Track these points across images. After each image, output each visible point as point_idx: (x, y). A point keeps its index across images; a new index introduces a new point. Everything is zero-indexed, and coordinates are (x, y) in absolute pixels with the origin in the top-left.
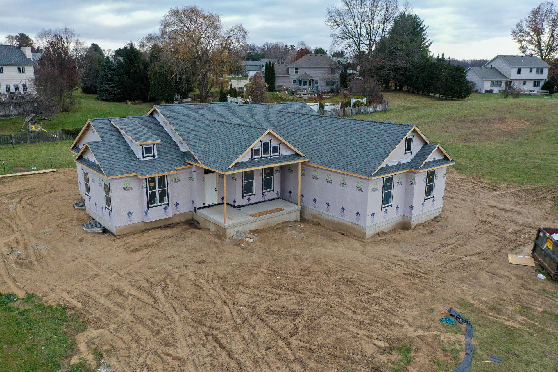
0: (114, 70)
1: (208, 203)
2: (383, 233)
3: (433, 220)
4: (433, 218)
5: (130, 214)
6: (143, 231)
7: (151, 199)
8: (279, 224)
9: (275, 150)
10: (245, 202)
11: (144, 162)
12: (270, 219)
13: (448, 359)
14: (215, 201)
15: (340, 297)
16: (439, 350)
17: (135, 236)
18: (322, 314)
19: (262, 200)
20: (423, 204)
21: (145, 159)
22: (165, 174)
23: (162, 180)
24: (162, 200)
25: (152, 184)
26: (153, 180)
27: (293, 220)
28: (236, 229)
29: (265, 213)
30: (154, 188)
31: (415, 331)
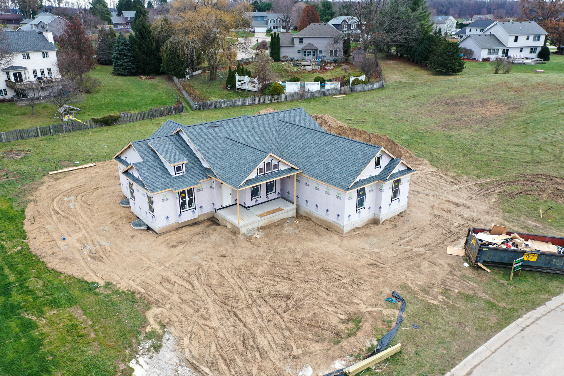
0: (127, 45)
1: (225, 205)
2: (358, 228)
3: (398, 215)
4: (399, 213)
5: (167, 217)
6: (177, 229)
7: (183, 206)
8: (279, 221)
9: (276, 166)
10: (253, 203)
11: (177, 178)
12: (273, 218)
13: (384, 327)
14: (230, 203)
15: (320, 283)
16: (380, 321)
17: (172, 233)
18: (305, 297)
19: (266, 200)
20: (390, 204)
21: (177, 175)
22: (192, 187)
23: (190, 192)
24: (190, 205)
25: (183, 195)
26: (184, 192)
27: (290, 216)
28: (246, 228)
29: (268, 213)
30: (185, 197)
31: (367, 308)
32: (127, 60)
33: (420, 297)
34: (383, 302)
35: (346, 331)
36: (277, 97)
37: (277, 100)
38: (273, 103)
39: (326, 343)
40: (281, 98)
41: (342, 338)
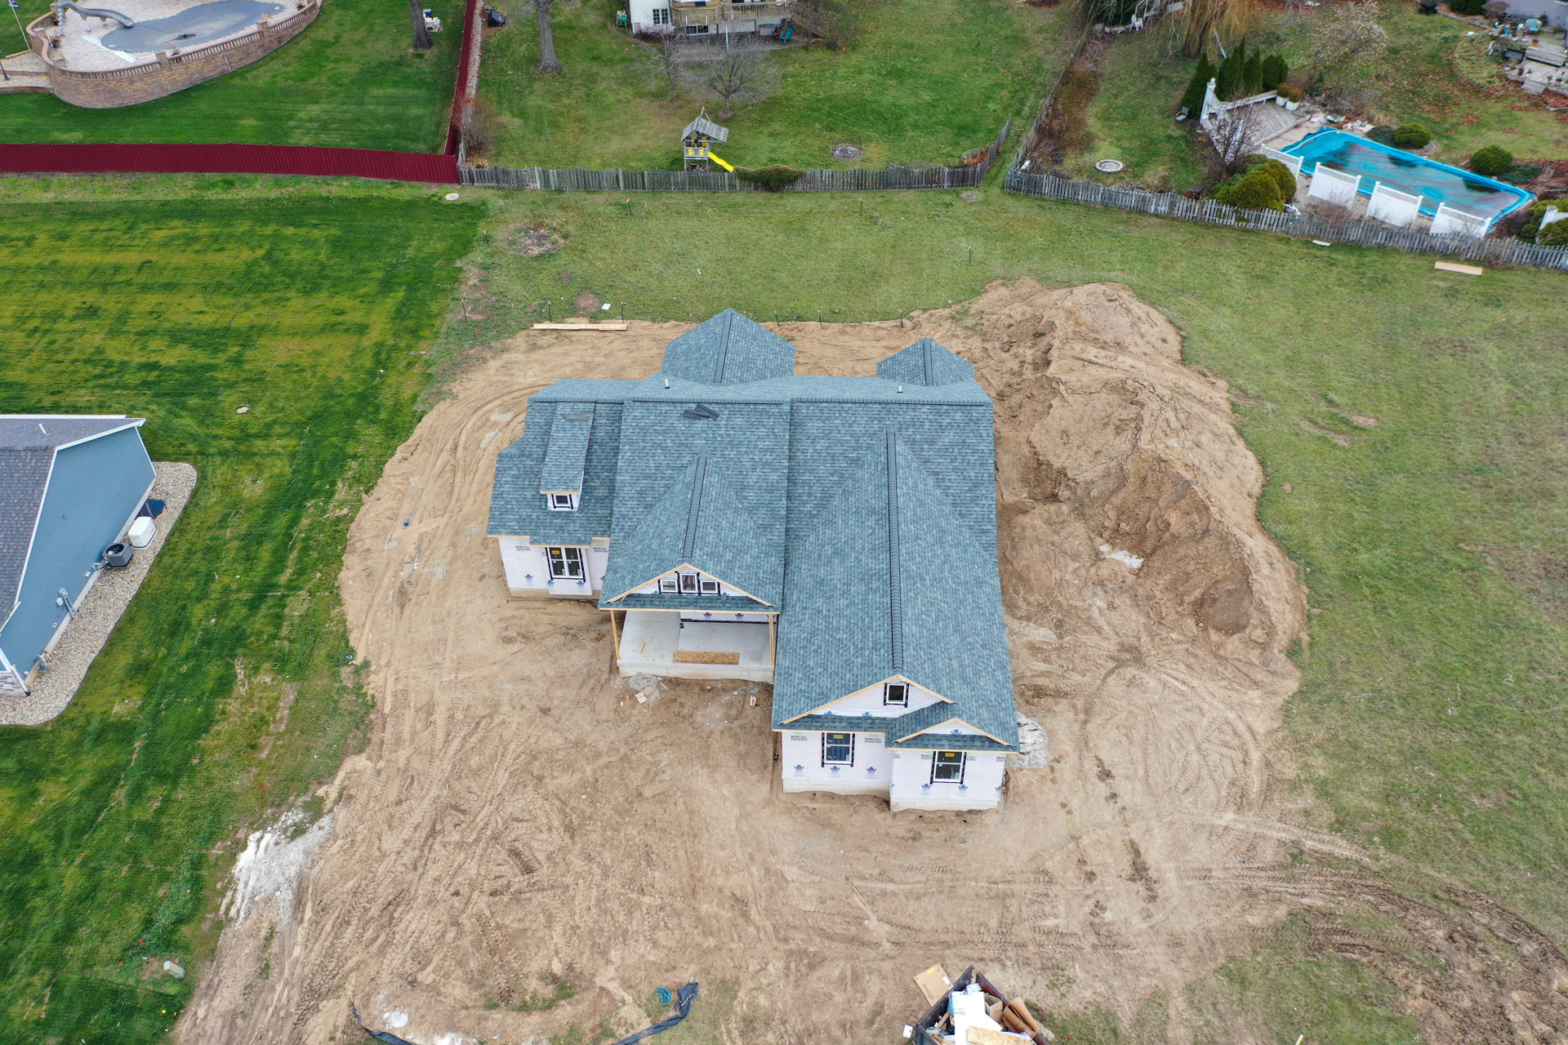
2: (832, 796)
3: (959, 814)
4: (965, 809)
5: (528, 577)
6: (551, 600)
7: (558, 569)
9: (709, 586)
10: (699, 616)
11: (554, 514)
12: (705, 671)
13: (590, 1035)
15: (605, 875)
16: (598, 1019)
17: (538, 605)
18: (553, 887)
20: (927, 786)
21: (559, 510)
22: (576, 546)
23: (572, 552)
24: (573, 573)
25: (556, 554)
26: (557, 549)
28: (636, 670)
29: (700, 658)
30: (560, 556)
31: (612, 979)
33: (723, 1029)
34: (646, 989)
35: (527, 998)
36: (1246, 214)
37: (1247, 221)
38: (1231, 227)
39: (476, 994)
40: (1258, 220)
41: (506, 1005)
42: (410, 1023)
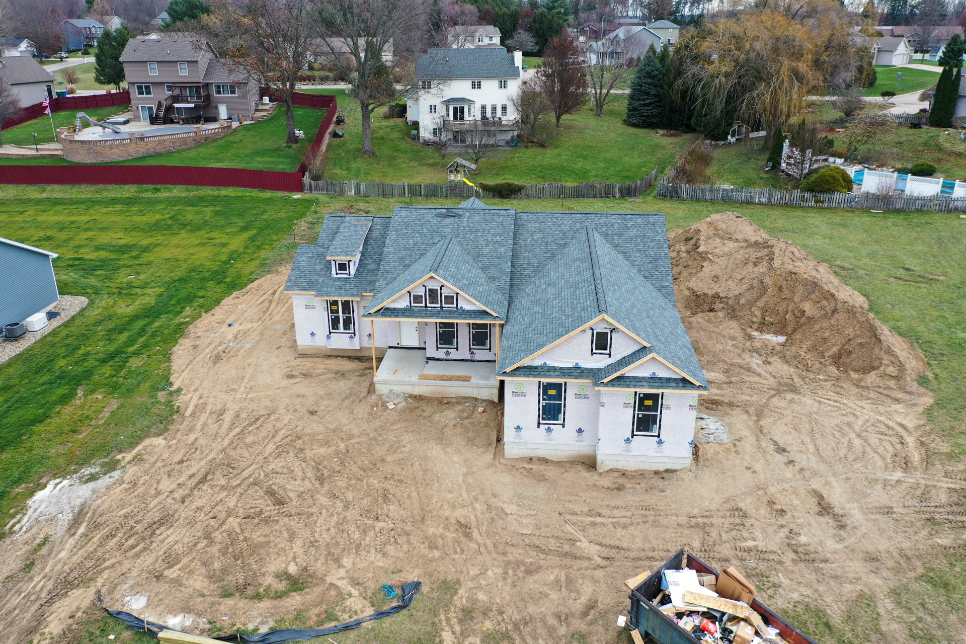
0: (654, 77)
1: (405, 343)
3: (656, 473)
5: (313, 334)
6: (328, 357)
7: (335, 323)
9: (449, 299)
10: (441, 354)
11: (336, 279)
12: (445, 388)
13: (315, 619)
14: (415, 343)
16: (324, 607)
17: (318, 360)
19: (469, 357)
20: (628, 440)
21: (339, 276)
22: (350, 299)
23: (347, 306)
24: (347, 327)
25: (334, 308)
26: (335, 303)
27: (484, 398)
28: (389, 387)
30: (337, 312)
31: (342, 578)
32: (647, 101)
33: (442, 617)
34: (372, 586)
35: (261, 590)
36: (822, 197)
37: (823, 202)
38: (812, 207)
39: (215, 586)
40: (830, 201)
41: (240, 595)
42: (148, 605)
